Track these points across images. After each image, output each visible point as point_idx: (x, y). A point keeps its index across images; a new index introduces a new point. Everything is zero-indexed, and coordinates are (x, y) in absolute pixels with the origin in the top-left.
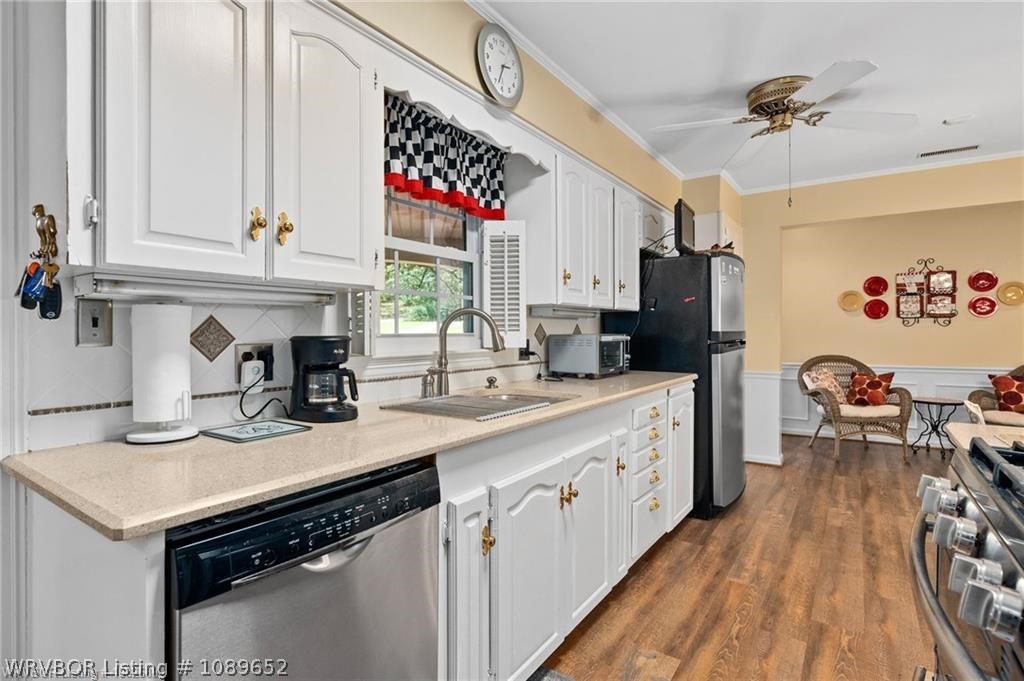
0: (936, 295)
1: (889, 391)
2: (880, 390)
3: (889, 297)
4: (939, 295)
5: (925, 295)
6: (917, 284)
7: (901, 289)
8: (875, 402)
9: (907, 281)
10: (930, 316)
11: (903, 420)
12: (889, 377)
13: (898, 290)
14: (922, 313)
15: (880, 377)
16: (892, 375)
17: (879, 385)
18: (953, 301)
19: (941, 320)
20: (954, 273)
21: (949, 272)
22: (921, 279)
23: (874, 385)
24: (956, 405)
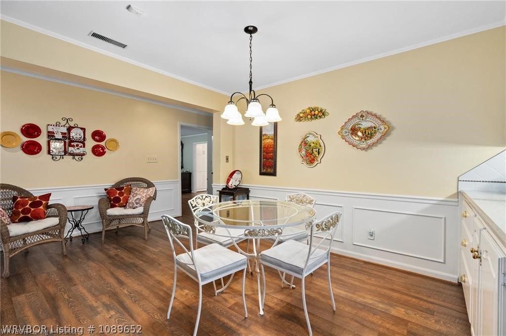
0: (74, 142)
1: (48, 207)
2: (41, 207)
3: (42, 140)
4: (76, 142)
5: (67, 141)
6: (62, 133)
7: (51, 136)
8: (37, 217)
9: (55, 130)
10: (71, 154)
11: (61, 226)
12: (47, 197)
13: (49, 136)
14: (66, 152)
15: (41, 197)
16: (50, 195)
17: (40, 204)
18: (84, 147)
19: (77, 157)
20: (84, 129)
21: (82, 129)
22: (65, 130)
23: (36, 204)
24: (88, 209)
